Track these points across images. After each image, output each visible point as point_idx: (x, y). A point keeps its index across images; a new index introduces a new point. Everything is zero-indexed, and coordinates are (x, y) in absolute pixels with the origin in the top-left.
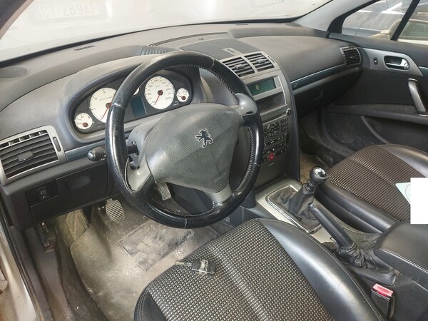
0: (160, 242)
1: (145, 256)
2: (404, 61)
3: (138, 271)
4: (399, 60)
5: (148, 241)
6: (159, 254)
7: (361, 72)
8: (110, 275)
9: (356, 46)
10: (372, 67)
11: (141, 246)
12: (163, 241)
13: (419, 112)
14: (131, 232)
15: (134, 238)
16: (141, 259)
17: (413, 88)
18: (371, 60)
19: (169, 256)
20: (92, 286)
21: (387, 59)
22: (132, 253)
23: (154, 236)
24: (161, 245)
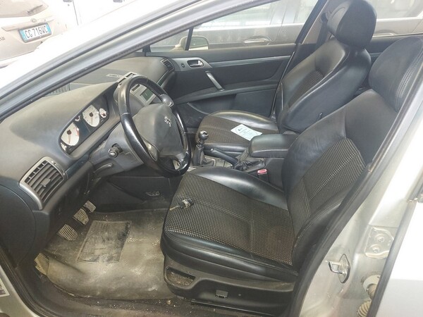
0: (110, 241)
1: (108, 255)
2: (199, 62)
3: (111, 265)
4: (196, 61)
5: (100, 245)
6: (117, 247)
7: (177, 74)
8: (93, 280)
9: (167, 58)
10: (182, 70)
11: (97, 252)
12: (112, 239)
13: (218, 90)
14: (81, 249)
15: (86, 250)
16: (106, 258)
17: (210, 76)
18: (180, 66)
19: (125, 244)
20: (87, 294)
21: (189, 62)
22: (95, 260)
23: (102, 240)
24: (113, 242)
